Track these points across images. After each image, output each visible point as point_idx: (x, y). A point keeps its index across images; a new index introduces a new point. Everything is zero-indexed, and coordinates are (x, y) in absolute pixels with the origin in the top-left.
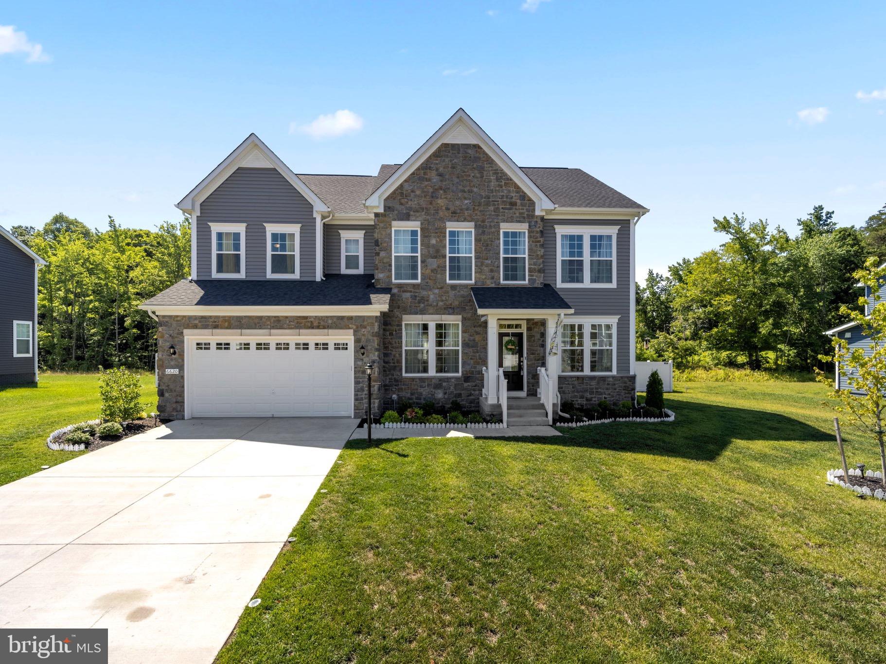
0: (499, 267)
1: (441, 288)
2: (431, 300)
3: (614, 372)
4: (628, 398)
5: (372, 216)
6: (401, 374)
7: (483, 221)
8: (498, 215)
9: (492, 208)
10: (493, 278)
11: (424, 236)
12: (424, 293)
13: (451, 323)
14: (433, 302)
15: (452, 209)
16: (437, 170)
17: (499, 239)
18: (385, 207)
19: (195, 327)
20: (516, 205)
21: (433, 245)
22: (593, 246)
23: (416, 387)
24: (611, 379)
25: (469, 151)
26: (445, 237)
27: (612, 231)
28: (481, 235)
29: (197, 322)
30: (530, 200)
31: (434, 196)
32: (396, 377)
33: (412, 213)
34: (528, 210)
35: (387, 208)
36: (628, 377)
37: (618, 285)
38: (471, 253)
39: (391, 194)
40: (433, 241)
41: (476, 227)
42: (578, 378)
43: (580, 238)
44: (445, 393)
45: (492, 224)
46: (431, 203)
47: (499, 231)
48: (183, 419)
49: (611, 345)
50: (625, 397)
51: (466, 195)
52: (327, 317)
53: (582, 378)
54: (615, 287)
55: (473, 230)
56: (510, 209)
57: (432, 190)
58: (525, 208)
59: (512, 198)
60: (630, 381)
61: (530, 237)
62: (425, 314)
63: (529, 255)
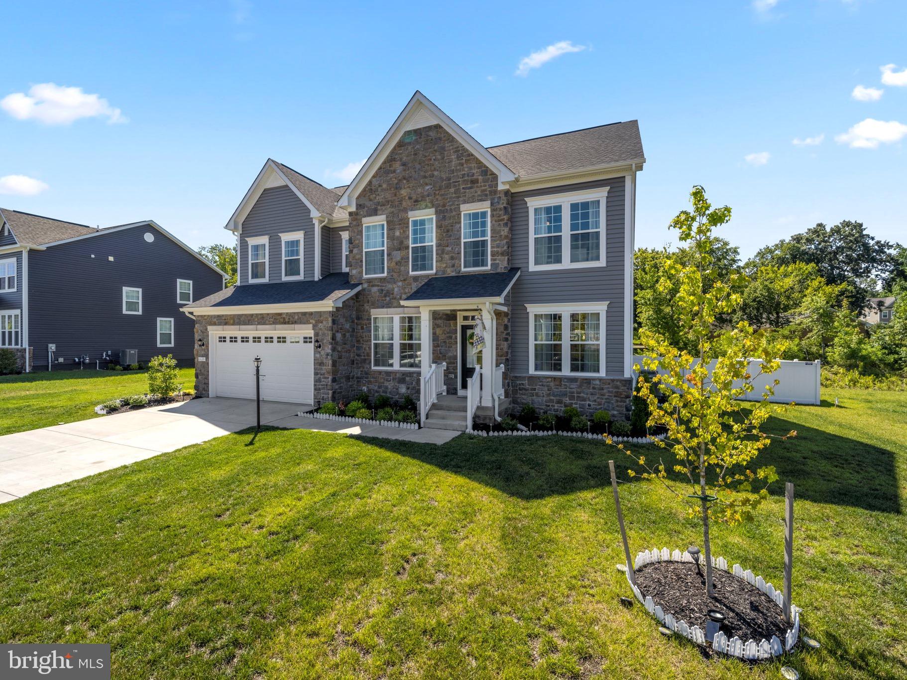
0: (459, 253)
1: (405, 280)
2: (395, 293)
3: (602, 373)
4: (621, 406)
5: (347, 216)
6: (370, 367)
7: (444, 206)
8: (458, 197)
9: (452, 190)
10: (453, 266)
11: (389, 229)
12: (390, 286)
13: (414, 315)
14: (397, 295)
15: (414, 198)
16: (401, 160)
17: (460, 223)
18: (357, 205)
19: (215, 324)
20: (478, 182)
21: (398, 237)
22: (574, 217)
23: (382, 380)
24: (598, 382)
25: (431, 133)
26: (408, 227)
27: (600, 195)
28: (441, 220)
29: (215, 320)
30: (493, 174)
31: (398, 188)
32: (366, 370)
33: (379, 207)
34: (491, 186)
35: (359, 206)
36: (621, 381)
37: (607, 262)
38: (432, 242)
39: (362, 192)
40: (397, 233)
41: (437, 213)
42: (554, 379)
43: (558, 209)
44: (408, 388)
45: (453, 207)
46: (395, 195)
47: (460, 214)
48: (208, 397)
49: (598, 339)
50: (617, 406)
51: (427, 181)
52: (294, 313)
53: (559, 380)
54: (604, 265)
55: (434, 217)
56: (471, 188)
57: (396, 181)
58: (487, 184)
59: (473, 175)
60: (624, 386)
61: (492, 216)
62: (390, 307)
63: (492, 237)
